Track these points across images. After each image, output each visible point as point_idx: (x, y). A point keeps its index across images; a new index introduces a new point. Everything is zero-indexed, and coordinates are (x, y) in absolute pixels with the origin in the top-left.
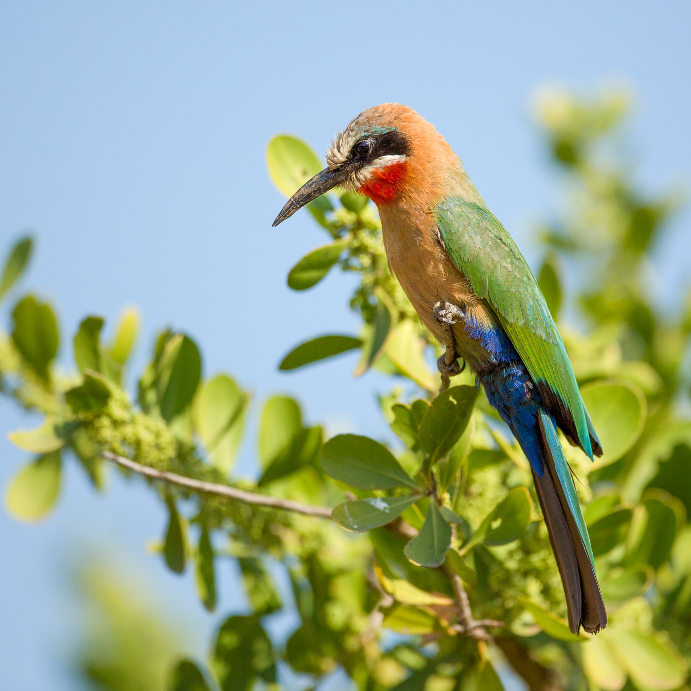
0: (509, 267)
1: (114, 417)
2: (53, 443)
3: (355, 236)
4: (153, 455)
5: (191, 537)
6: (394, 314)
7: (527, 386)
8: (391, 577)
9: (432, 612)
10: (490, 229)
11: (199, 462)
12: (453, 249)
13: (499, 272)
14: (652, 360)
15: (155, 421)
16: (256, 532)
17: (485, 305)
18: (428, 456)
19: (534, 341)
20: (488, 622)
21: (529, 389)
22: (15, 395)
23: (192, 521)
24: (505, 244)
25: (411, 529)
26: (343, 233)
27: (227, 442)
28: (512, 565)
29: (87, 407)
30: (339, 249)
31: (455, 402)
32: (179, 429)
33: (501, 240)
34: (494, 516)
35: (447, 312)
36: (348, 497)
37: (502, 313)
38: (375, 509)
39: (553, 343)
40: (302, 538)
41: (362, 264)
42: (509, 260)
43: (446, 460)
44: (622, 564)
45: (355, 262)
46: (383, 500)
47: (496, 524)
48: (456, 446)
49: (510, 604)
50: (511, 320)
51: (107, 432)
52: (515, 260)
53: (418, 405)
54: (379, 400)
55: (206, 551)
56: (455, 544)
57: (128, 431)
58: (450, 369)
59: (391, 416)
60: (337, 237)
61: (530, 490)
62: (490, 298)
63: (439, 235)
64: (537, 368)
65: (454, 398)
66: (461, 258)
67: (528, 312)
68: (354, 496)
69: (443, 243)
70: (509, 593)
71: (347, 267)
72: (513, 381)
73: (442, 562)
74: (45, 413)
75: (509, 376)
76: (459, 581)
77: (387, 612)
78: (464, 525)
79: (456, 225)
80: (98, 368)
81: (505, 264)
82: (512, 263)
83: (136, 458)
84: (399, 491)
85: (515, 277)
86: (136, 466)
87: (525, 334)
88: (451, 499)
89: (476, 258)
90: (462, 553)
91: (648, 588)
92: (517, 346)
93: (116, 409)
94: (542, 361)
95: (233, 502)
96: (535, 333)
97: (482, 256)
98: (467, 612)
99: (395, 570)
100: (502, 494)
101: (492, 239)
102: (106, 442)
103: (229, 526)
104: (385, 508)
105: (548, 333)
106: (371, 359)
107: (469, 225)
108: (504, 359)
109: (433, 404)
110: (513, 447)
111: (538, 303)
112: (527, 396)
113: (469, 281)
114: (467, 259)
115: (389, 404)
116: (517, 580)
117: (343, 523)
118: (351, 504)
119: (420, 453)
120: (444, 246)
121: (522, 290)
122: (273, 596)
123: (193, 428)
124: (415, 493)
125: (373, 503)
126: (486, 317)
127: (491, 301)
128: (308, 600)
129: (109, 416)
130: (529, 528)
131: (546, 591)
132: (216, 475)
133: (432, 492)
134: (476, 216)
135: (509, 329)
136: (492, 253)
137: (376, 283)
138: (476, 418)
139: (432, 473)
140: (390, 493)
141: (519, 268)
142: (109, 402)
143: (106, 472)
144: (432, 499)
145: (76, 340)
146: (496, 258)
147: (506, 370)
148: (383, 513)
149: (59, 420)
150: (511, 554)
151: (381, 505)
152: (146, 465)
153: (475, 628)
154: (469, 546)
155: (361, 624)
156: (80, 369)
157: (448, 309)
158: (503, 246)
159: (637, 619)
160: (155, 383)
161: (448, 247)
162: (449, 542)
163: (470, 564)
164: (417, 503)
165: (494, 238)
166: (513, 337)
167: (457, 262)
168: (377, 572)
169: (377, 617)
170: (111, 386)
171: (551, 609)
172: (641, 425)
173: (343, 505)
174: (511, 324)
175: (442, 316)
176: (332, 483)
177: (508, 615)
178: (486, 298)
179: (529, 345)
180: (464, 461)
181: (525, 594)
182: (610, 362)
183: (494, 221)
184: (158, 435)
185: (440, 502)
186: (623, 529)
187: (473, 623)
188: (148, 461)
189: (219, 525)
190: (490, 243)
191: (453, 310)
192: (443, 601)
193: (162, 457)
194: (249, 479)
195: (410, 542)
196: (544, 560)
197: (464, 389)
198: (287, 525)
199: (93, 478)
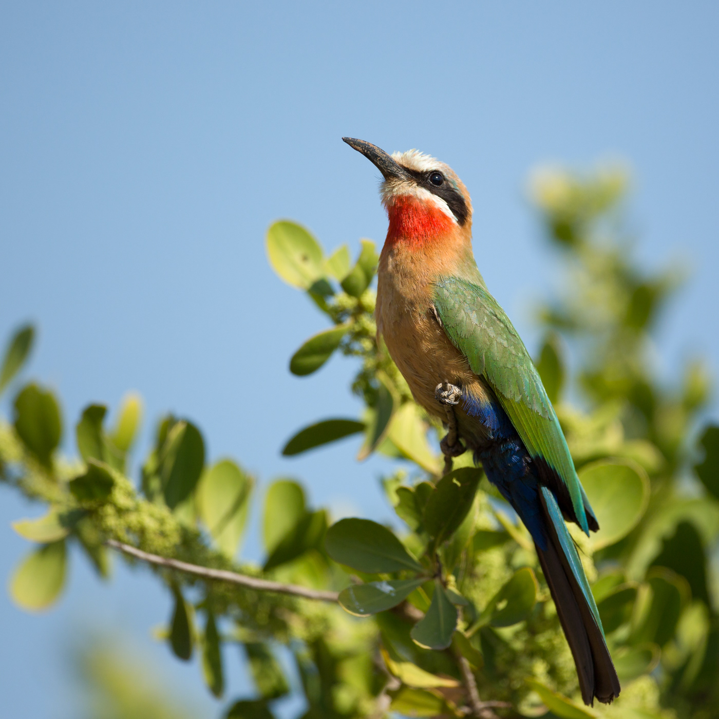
0: (505, 343)
1: (119, 506)
2: (56, 532)
3: (356, 320)
4: (158, 542)
5: (197, 623)
6: (396, 396)
7: (526, 461)
8: (398, 660)
9: (439, 694)
10: (485, 306)
11: (204, 548)
12: (449, 326)
13: (496, 348)
14: (654, 438)
15: (159, 508)
16: (262, 616)
17: (483, 382)
18: (432, 538)
19: (531, 416)
20: (495, 703)
21: (528, 463)
22: (18, 484)
23: (199, 607)
24: (499, 320)
25: (416, 612)
26: (344, 318)
27: (231, 529)
28: (518, 645)
29: (90, 495)
30: (341, 334)
31: (459, 484)
32: (183, 516)
33: (496, 316)
34: (500, 597)
35: (449, 393)
36: (353, 581)
37: (499, 388)
38: (381, 593)
39: (549, 419)
40: (308, 622)
41: (363, 348)
42: (505, 336)
43: (451, 542)
44: (627, 643)
45: (356, 346)
46: (389, 583)
47: (502, 606)
48: (461, 528)
49: (517, 685)
50: (508, 395)
51: (112, 521)
52: (510, 336)
53: (422, 488)
54: (383, 483)
55: (213, 638)
56: (461, 626)
57: (133, 519)
58: (453, 450)
59: (395, 499)
60: (338, 321)
61: (535, 571)
62: (487, 374)
63: (435, 312)
64: (534, 444)
65: (458, 480)
66: (458, 334)
67: (524, 388)
68: (359, 579)
69: (439, 319)
70: (516, 673)
71: (348, 351)
72: (511, 456)
73: (449, 644)
74: (50, 502)
75: (507, 451)
76: (466, 663)
77: (393, 695)
78: (470, 606)
79: (452, 302)
80: (101, 457)
81: (500, 340)
82: (507, 339)
83: (141, 546)
84: (404, 574)
85: (511, 354)
86: (141, 554)
87: (522, 410)
88: (456, 581)
89: (473, 334)
90: (468, 634)
91: (655, 667)
92: (514, 422)
93: (120, 497)
94: (538, 436)
95: (239, 587)
96: (531, 409)
97: (478, 331)
98: (474, 693)
99: (401, 653)
100: (507, 576)
101: (487, 315)
102: (111, 530)
103: (235, 611)
104: (391, 591)
105: (543, 409)
106: (374, 443)
107: (464, 301)
108: (501, 435)
109: (437, 486)
110: (517, 527)
111: (533, 379)
112: (526, 470)
113: (466, 357)
114: (464, 335)
115: (393, 487)
116: (524, 661)
117: (349, 607)
118: (356, 588)
119: (424, 535)
120: (441, 323)
121: (518, 366)
122: (280, 680)
123: (197, 514)
124: (420, 575)
125: (378, 586)
126: (483, 393)
127: (488, 377)
128: (315, 684)
129: (115, 505)
130: (534, 608)
131: (553, 672)
132: (221, 561)
133: (438, 574)
134: (471, 293)
135: (506, 404)
136: (487, 329)
137: (378, 367)
138: (481, 500)
139: (437, 556)
140: (395, 576)
141: (514, 345)
142: (113, 490)
143: (111, 560)
144: (437, 582)
145: (80, 429)
146: (492, 334)
147: (503, 446)
148: (388, 596)
149: (63, 509)
150: (517, 635)
151: (387, 589)
152: (151, 552)
153: (483, 710)
154: (475, 628)
155: (368, 707)
156: (83, 457)
157: (450, 390)
158: (498, 322)
159: (643, 698)
160: (159, 471)
161: (445, 324)
162: (455, 624)
163: (476, 646)
164: (423, 586)
165: (489, 314)
166: (510, 412)
167: (454, 338)
168: (384, 655)
169: (384, 701)
170: (115, 474)
171: (558, 690)
172: (644, 504)
173: (348, 589)
174: (508, 400)
175: (445, 397)
176: (338, 568)
177: (515, 696)
178: (483, 374)
179: (526, 420)
180: (468, 542)
181: (532, 674)
182: (612, 441)
183: (488, 298)
184: (162, 522)
185: (445, 584)
186: (627, 608)
187: (480, 705)
188: (152, 548)
189: (225, 611)
190: (486, 319)
191: (455, 391)
192: (449, 683)
193: (167, 544)
194: (254, 563)
195: (416, 625)
196: (550, 640)
197: (467, 470)
198: (293, 609)
199: (98, 566)
